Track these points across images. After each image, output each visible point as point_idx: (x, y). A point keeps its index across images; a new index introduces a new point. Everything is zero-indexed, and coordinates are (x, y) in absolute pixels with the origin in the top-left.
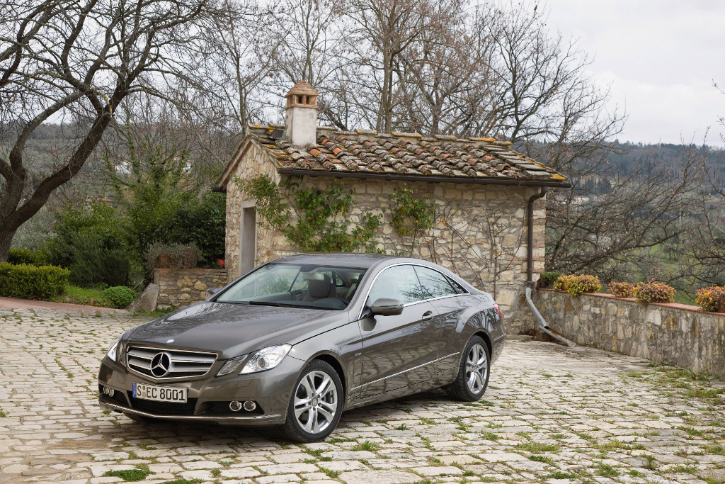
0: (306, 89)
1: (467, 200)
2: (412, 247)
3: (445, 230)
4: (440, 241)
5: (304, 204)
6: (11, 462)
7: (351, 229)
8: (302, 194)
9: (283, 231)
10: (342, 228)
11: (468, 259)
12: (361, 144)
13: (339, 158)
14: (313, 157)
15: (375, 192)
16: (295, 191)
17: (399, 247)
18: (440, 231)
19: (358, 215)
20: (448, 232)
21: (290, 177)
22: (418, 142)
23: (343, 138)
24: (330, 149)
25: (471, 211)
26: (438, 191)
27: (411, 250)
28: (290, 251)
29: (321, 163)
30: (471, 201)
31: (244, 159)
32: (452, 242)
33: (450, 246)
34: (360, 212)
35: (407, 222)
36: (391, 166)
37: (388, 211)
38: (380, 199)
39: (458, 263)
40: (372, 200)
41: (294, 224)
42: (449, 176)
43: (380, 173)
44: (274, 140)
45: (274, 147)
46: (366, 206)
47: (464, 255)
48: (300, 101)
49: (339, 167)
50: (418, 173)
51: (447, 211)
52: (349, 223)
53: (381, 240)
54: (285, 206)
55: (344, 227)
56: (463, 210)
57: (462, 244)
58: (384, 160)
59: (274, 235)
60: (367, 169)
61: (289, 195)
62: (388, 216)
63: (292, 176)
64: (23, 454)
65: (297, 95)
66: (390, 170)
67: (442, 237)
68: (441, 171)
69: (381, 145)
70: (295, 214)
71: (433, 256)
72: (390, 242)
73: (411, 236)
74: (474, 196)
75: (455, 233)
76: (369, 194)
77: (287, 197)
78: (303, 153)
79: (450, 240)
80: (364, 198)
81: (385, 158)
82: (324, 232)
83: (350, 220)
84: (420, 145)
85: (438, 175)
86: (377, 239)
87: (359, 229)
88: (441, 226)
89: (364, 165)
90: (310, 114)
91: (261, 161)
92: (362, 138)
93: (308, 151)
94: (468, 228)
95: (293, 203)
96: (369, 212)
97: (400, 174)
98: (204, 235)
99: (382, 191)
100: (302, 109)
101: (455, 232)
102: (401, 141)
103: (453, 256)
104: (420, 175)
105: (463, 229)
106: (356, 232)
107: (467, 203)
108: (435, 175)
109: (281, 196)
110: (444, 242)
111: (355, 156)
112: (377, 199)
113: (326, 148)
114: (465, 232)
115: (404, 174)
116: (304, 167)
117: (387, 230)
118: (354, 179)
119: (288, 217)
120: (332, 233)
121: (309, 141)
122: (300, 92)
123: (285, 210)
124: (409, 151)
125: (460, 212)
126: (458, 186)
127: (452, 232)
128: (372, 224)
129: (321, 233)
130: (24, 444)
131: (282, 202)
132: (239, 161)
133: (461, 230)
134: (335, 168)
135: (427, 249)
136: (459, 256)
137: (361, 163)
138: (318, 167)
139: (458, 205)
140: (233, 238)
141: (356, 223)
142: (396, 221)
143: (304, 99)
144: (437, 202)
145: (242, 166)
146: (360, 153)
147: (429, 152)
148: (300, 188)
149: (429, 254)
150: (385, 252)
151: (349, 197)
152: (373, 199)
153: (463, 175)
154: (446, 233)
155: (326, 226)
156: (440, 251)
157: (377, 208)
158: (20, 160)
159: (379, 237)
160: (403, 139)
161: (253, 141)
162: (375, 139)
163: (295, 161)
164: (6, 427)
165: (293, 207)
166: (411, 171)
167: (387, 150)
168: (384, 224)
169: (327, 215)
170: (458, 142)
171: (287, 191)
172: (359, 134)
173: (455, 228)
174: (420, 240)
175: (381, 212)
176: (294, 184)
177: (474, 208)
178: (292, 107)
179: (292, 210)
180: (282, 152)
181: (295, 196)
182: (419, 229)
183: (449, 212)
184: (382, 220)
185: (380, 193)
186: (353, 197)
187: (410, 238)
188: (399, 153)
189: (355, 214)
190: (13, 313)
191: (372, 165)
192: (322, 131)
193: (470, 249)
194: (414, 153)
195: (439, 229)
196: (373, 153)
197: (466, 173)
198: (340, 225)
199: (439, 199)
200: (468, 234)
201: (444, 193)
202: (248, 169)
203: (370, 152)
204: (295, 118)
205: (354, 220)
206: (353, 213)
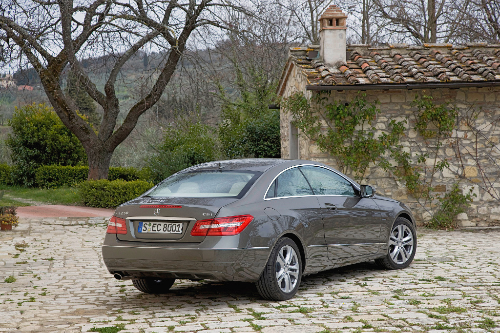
0: (335, 12)
1: (489, 102)
2: (437, 149)
3: (469, 131)
4: (465, 142)
5: (334, 115)
6: (29, 324)
7: (377, 135)
8: (330, 106)
9: (316, 140)
10: (369, 134)
11: (493, 156)
12: (393, 57)
13: (365, 72)
14: (342, 73)
15: (399, 101)
16: (325, 105)
17: (424, 149)
18: (463, 133)
19: (384, 122)
20: (471, 133)
21: (319, 92)
22: (449, 51)
23: (375, 53)
24: (360, 65)
25: (495, 112)
26: (460, 96)
27: (436, 151)
28: (323, 158)
29: (346, 78)
30: (494, 102)
31: (290, 78)
32: (476, 142)
33: (474, 146)
34: (386, 120)
35: (430, 126)
36: (412, 76)
37: (413, 117)
38: (404, 107)
39: (484, 160)
40: (396, 108)
41: (325, 133)
42: (468, 82)
43: (401, 83)
44: (310, 60)
45: (309, 66)
46: (391, 114)
47: (489, 153)
48: (331, 24)
49: (362, 81)
50: (437, 80)
51: (469, 115)
52: (376, 130)
53: (407, 143)
54: (316, 118)
55: (371, 134)
56: (486, 112)
57: (486, 143)
58: (408, 71)
59: (310, 144)
60: (389, 81)
61: (320, 108)
62: (412, 121)
63: (321, 91)
64: (41, 319)
65: (327, 19)
66: (410, 80)
67: (466, 138)
68: (460, 77)
69: (411, 57)
70: (326, 125)
71: (458, 156)
72: (416, 145)
73: (435, 138)
74: (496, 97)
75: (479, 134)
76: (394, 103)
77: (318, 110)
78: (333, 70)
79: (474, 140)
80: (389, 107)
81: (409, 69)
82: (353, 139)
83: (377, 128)
84: (451, 54)
85: (457, 82)
86: (403, 143)
87: (385, 135)
88: (465, 128)
89: (387, 77)
90: (340, 34)
91: (300, 81)
92: (394, 52)
93: (338, 68)
94: (491, 128)
95: (324, 116)
96: (393, 119)
97: (420, 83)
98: (270, 147)
99: (406, 99)
100: (332, 31)
101: (478, 132)
102: (432, 52)
103: (478, 154)
104: (439, 82)
105: (487, 129)
106: (382, 138)
107: (490, 105)
108: (453, 82)
109: (313, 110)
110: (468, 142)
111: (381, 69)
112: (401, 106)
113: (357, 64)
114: (489, 132)
115: (423, 83)
116: (329, 83)
117: (412, 135)
118: (379, 90)
119: (320, 128)
120: (360, 140)
121: (340, 59)
122: (330, 16)
123: (317, 122)
124: (437, 60)
125: (482, 114)
126: (480, 90)
127: (475, 132)
128: (397, 131)
129: (351, 140)
130: (47, 313)
131: (314, 115)
132: (286, 81)
133: (485, 130)
134: (358, 82)
135: (451, 149)
136: (484, 154)
137: (384, 75)
138: (343, 82)
139: (481, 108)
140: (286, 149)
141: (382, 130)
142: (420, 125)
143: (334, 22)
144: (459, 106)
145: (288, 85)
146: (386, 66)
147: (456, 59)
148: (330, 102)
149: (454, 154)
150: (411, 155)
151: (374, 107)
152: (398, 107)
153: (482, 79)
154: (469, 135)
155: (355, 134)
156: (464, 151)
157: (401, 115)
158: (113, 92)
159: (405, 141)
160: (434, 49)
161: (293, 62)
162: (407, 52)
163: (323, 78)
164: (41, 302)
165: (324, 119)
166: (431, 79)
167: (416, 61)
168: (409, 129)
169: (355, 123)
170: (489, 47)
171: (318, 105)
172: (391, 48)
173: (478, 129)
174: (444, 142)
175: (404, 118)
176: (324, 98)
177: (497, 109)
178: (323, 30)
179: (323, 122)
180: (314, 70)
181: (326, 109)
182: (443, 132)
183: (472, 114)
184: (406, 126)
185: (404, 101)
186: (378, 107)
187: (434, 140)
188: (425, 63)
189: (381, 122)
190: (104, 221)
191: (393, 77)
192: (356, 48)
193: (494, 147)
194: (441, 62)
195: (462, 131)
196: (400, 65)
197: (485, 77)
198: (367, 133)
199: (462, 103)
200: (491, 134)
201: (466, 97)
202: (292, 87)
203: (398, 64)
204: (326, 39)
205: (380, 127)
206: (379, 121)
